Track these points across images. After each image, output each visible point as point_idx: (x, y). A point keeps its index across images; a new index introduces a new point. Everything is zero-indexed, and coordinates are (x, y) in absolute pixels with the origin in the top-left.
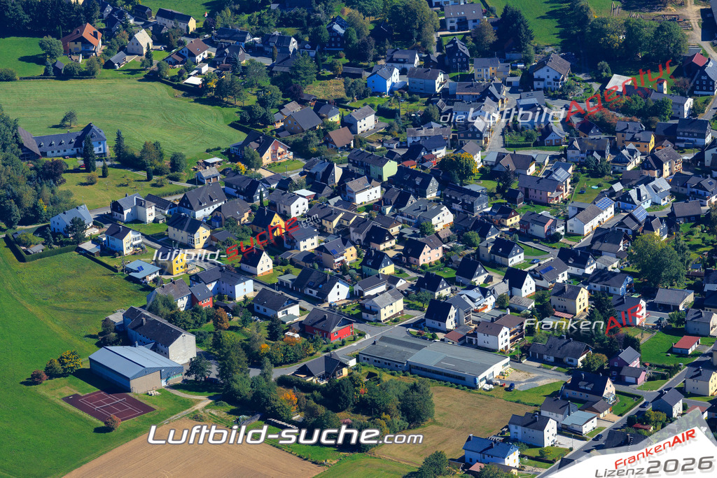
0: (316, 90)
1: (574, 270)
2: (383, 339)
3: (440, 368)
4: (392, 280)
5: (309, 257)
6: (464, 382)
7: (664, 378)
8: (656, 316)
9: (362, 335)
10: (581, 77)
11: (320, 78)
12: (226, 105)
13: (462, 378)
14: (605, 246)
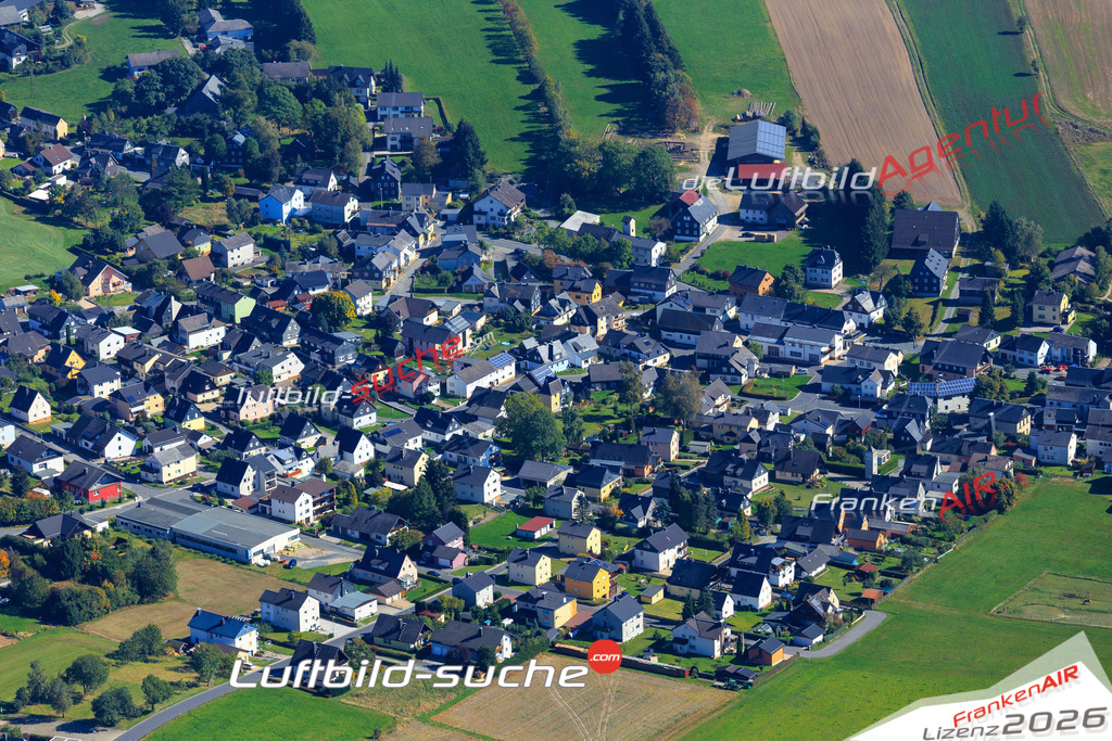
0: (196, 214)
1: (432, 436)
2: (152, 501)
3: (209, 537)
4: (196, 435)
5: (101, 405)
6: (234, 555)
7: (489, 562)
8: (513, 494)
9: (131, 497)
10: (539, 213)
11: (205, 199)
12: (76, 226)
13: (232, 551)
14: (483, 410)
